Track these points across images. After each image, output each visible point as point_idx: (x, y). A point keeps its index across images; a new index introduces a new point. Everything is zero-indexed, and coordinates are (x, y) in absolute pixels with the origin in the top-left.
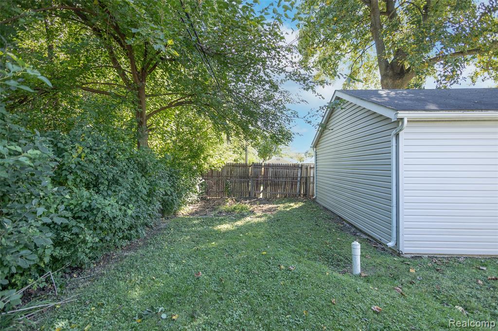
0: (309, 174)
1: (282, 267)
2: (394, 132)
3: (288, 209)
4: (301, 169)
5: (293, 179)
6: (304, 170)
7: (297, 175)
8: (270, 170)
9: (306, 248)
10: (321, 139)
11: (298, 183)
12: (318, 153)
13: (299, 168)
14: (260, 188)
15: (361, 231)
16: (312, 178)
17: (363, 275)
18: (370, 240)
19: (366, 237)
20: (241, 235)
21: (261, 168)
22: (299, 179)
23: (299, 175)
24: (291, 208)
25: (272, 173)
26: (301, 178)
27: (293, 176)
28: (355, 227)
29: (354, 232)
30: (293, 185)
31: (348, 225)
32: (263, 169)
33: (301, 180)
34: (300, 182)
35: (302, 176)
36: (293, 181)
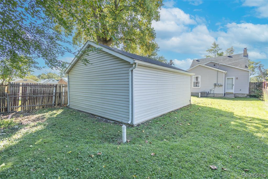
0: (61, 90)
1: (93, 156)
2: (131, 69)
3: (55, 116)
4: (56, 88)
5: (50, 94)
6: (58, 88)
7: (53, 92)
8: (28, 89)
9: (91, 137)
10: (73, 68)
11: (54, 98)
12: (69, 77)
13: (55, 86)
14: (18, 103)
15: (108, 119)
16: (64, 93)
17: (128, 141)
18: (116, 123)
19: (113, 122)
20: (31, 146)
21: (19, 87)
22: (54, 94)
23: (54, 91)
24: (56, 115)
25: (30, 91)
26: (56, 93)
27: (50, 92)
28: (104, 118)
29: (105, 121)
30: (49, 99)
31: (100, 118)
32: (21, 88)
33: (56, 95)
34: (55, 96)
35: (57, 92)
36: (50, 96)
